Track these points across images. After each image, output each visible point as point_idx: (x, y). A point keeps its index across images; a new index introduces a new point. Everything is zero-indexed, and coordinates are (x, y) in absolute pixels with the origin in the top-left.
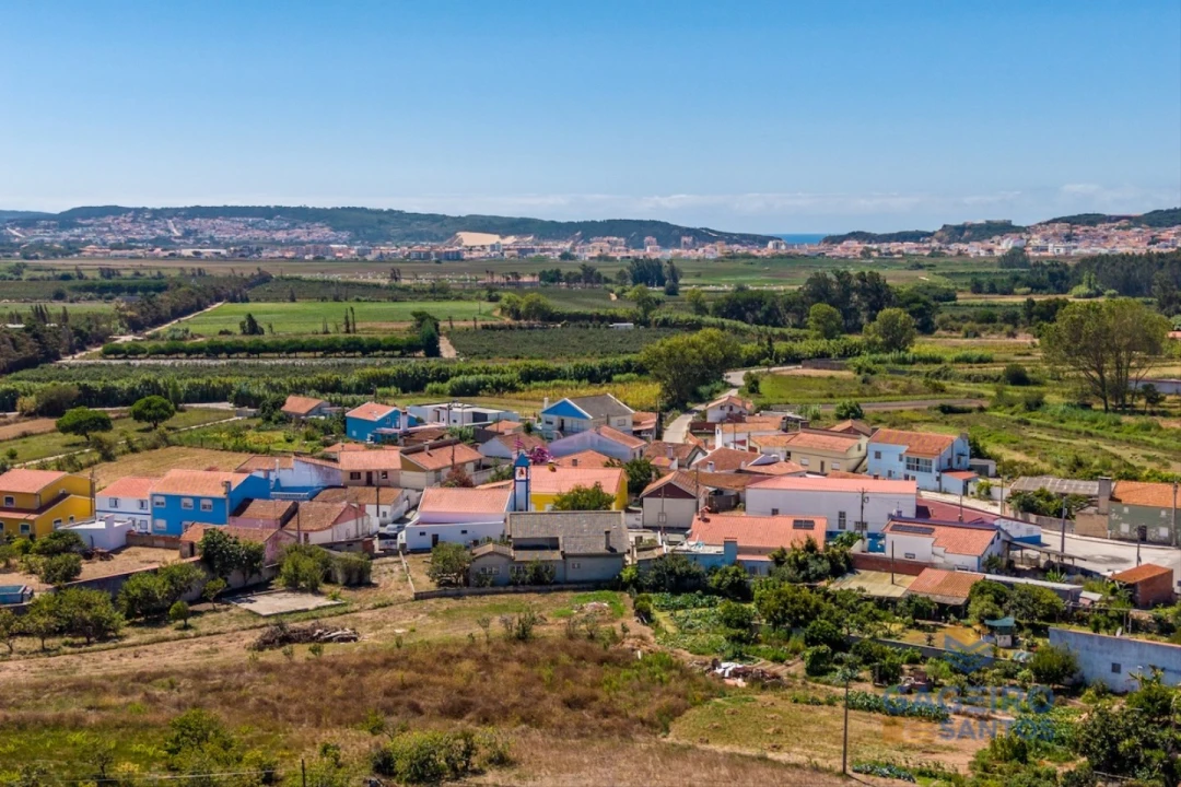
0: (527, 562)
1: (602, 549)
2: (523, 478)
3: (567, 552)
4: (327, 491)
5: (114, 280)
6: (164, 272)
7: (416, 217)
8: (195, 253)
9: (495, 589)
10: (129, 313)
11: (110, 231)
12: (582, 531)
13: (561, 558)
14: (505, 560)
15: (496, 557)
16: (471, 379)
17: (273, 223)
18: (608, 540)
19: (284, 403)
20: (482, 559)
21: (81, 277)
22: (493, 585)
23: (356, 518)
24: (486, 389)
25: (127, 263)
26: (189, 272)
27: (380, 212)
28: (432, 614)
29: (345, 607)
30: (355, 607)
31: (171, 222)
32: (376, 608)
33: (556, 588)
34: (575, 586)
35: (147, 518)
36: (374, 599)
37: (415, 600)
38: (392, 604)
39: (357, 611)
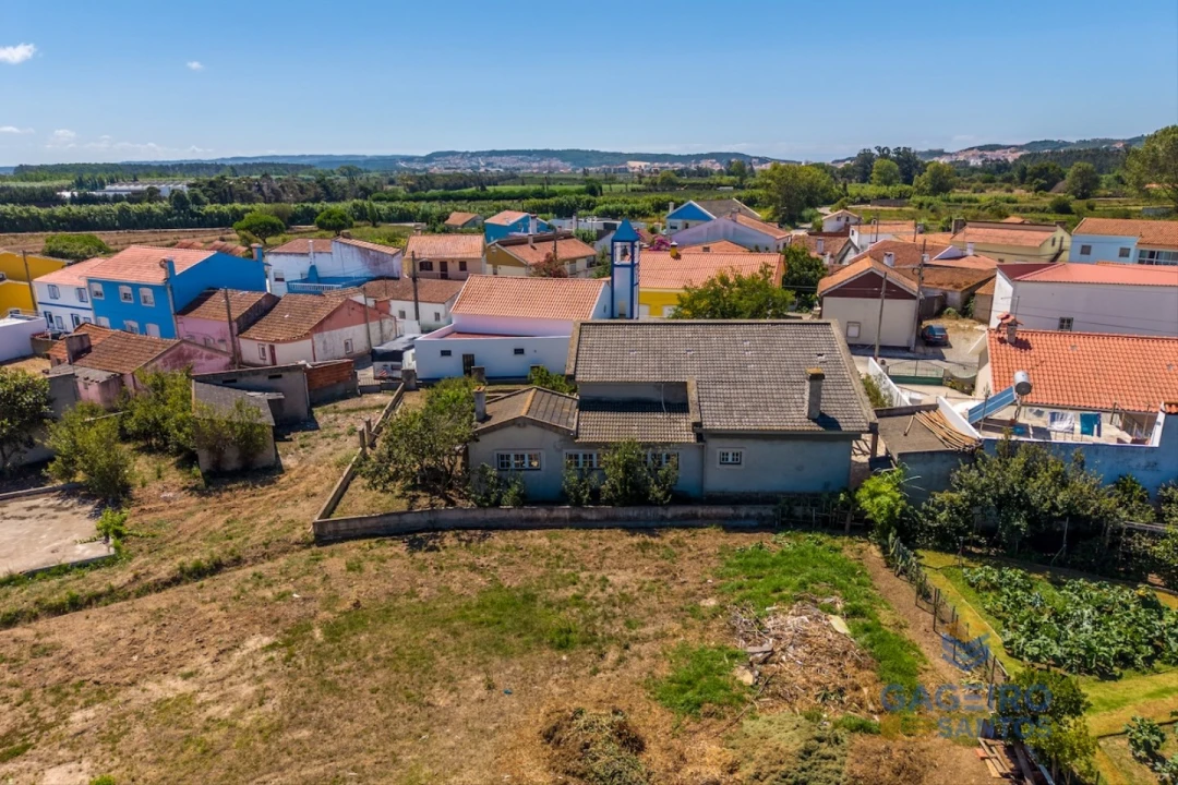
0: (606, 445)
1: (797, 418)
2: (627, 261)
3: (707, 425)
7: (606, 154)
9: (526, 512)
10: (409, 182)
12: (743, 369)
13: (692, 439)
14: (555, 438)
17: (532, 158)
18: (816, 396)
19: (447, 218)
20: (499, 434)
22: (524, 500)
27: (587, 151)
28: (294, 635)
29: (95, 575)
30: (120, 578)
31: (480, 159)
32: (175, 581)
33: (675, 518)
34: (729, 511)
35: (90, 314)
36: (212, 537)
37: (306, 544)
38: (238, 562)
39: (112, 595)
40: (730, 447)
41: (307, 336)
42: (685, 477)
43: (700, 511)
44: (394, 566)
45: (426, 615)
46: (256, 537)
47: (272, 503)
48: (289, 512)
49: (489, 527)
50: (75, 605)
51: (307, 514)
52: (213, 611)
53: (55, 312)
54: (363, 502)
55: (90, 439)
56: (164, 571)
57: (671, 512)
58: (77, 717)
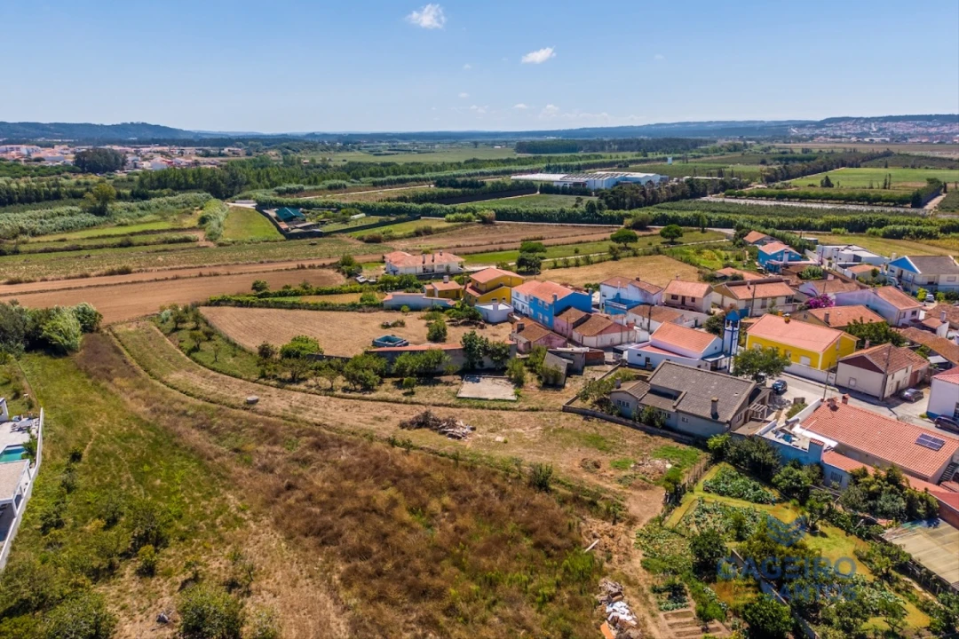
1: (707, 413)
2: (730, 328)
3: (678, 408)
4: (642, 306)
5: (808, 155)
6: (835, 150)
8: (871, 140)
9: (619, 419)
11: (841, 129)
12: (706, 392)
13: (673, 410)
14: (634, 400)
15: (628, 395)
16: (899, 228)
18: (714, 407)
19: (746, 235)
21: (792, 152)
22: (620, 415)
23: (621, 331)
24: (909, 235)
25: (838, 145)
26: (848, 150)
28: (546, 429)
29: (511, 403)
30: (516, 406)
31: (873, 124)
32: (527, 410)
33: (663, 433)
34: (679, 436)
35: (528, 306)
36: (538, 402)
37: (560, 411)
38: (542, 410)
39: (514, 409)
40: (686, 417)
41: (595, 335)
42: (671, 422)
43: (671, 433)
44: (577, 422)
45: (577, 435)
46: (549, 405)
47: (557, 397)
48: (560, 401)
49: (608, 420)
50: (506, 409)
51: (564, 402)
52: (533, 419)
53: (517, 302)
54: (578, 404)
55: (517, 367)
56: (526, 407)
57: (662, 431)
58: (503, 430)
